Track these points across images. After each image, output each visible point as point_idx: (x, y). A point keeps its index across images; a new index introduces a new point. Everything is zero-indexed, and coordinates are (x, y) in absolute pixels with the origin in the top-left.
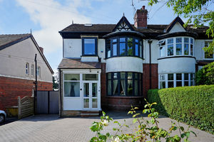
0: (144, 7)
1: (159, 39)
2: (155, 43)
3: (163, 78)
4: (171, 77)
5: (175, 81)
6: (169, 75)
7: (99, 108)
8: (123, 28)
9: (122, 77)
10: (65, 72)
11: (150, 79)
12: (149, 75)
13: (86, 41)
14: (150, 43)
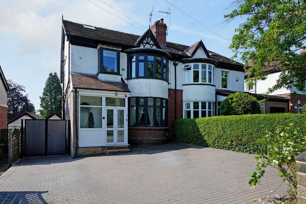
0: (162, 20)
1: (184, 62)
2: (181, 66)
3: (188, 106)
4: (196, 105)
5: (200, 110)
6: (195, 103)
7: (126, 143)
8: (148, 43)
9: (149, 104)
10: (82, 93)
11: (176, 107)
12: (173, 102)
13: (106, 53)
14: (175, 65)
